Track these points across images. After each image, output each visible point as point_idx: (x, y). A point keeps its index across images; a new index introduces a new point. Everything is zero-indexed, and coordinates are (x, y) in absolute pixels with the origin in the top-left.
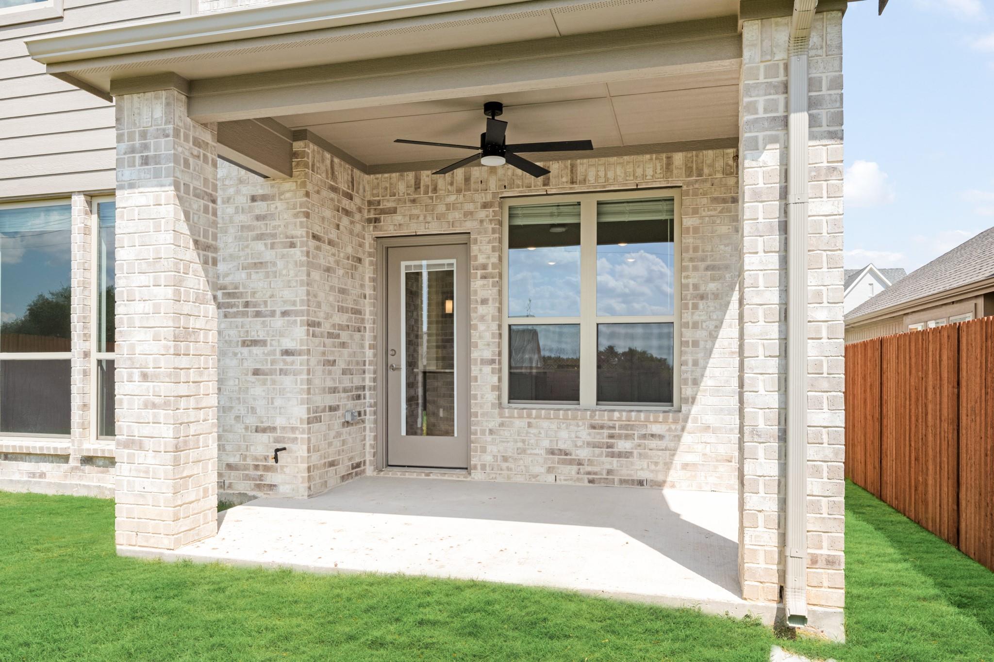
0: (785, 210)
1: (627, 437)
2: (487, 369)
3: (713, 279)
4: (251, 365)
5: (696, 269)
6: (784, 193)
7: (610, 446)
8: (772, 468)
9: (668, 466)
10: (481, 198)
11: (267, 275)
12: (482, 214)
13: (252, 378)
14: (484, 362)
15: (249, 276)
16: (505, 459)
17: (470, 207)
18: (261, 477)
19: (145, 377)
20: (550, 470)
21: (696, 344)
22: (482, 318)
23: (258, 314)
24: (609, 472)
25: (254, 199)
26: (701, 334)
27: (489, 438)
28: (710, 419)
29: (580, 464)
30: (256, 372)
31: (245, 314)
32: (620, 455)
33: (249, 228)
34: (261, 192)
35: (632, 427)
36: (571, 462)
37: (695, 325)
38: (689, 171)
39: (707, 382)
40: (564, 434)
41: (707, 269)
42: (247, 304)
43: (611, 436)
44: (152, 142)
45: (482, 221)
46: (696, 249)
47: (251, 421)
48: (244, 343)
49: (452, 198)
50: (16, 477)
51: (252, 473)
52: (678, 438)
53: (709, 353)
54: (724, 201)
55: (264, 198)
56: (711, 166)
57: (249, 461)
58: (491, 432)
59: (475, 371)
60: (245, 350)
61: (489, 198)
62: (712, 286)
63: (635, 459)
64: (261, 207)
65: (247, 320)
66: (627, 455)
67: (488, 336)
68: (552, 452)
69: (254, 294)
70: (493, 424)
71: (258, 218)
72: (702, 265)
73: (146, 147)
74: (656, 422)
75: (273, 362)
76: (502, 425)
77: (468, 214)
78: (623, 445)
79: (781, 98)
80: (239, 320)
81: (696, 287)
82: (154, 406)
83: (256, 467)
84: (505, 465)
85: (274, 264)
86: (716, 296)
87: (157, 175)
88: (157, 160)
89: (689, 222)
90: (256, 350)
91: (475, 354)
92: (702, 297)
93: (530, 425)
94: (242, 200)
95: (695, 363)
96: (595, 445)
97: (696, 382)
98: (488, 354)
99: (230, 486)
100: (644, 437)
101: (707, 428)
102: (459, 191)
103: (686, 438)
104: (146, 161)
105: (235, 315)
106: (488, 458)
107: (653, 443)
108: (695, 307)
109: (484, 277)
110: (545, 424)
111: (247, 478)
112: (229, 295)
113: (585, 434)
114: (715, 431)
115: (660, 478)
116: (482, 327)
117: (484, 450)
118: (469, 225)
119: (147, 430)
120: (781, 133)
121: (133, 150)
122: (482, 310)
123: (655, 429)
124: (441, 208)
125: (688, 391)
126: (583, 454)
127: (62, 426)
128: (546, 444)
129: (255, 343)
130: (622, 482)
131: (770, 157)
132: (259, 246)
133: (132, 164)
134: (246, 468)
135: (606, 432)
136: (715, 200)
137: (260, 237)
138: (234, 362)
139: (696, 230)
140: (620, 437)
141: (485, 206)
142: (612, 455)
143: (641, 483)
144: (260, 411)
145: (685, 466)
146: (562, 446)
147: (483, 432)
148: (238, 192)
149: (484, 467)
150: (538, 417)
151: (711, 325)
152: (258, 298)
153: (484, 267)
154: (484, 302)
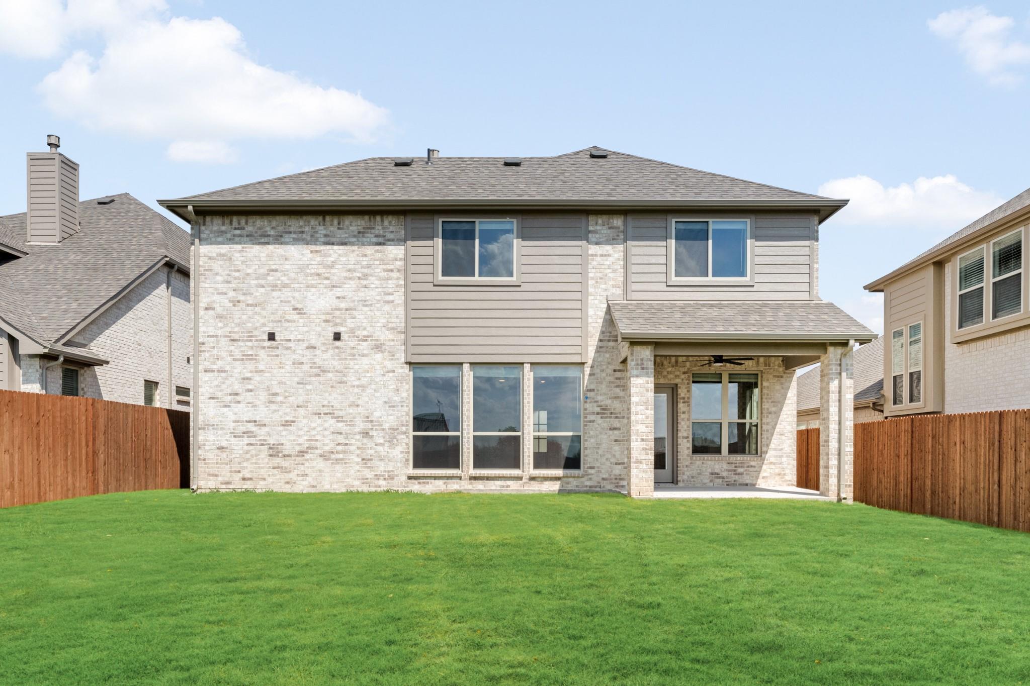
0: (840, 396)
1: (742, 467)
2: (685, 440)
3: (774, 406)
4: (613, 438)
5: (768, 402)
6: (840, 392)
7: (735, 471)
8: (836, 463)
9: (757, 478)
10: (683, 370)
11: (621, 402)
12: (683, 376)
13: (614, 443)
14: (683, 438)
15: (613, 402)
16: (693, 477)
17: (678, 373)
18: (618, 483)
19: (643, 440)
20: (711, 481)
21: (767, 431)
22: (683, 419)
23: (617, 417)
24: (735, 481)
25: (615, 371)
26: (769, 427)
27: (686, 469)
28: (773, 459)
29: (723, 478)
30: (616, 441)
31: (610, 417)
32: (739, 474)
33: (613, 382)
34: (618, 368)
35: (743, 463)
36: (720, 478)
37: (768, 424)
38: (766, 365)
39: (772, 445)
40: (717, 466)
41: (772, 402)
42: (611, 413)
43: (736, 467)
44: (645, 363)
45: (683, 379)
46: (768, 395)
47: (613, 460)
48: (610, 429)
49: (670, 369)
50: (493, 488)
51: (614, 481)
52: (761, 467)
53: (772, 434)
54: (778, 377)
55: (619, 371)
56: (774, 363)
57: (612, 476)
58: (687, 466)
59: (680, 441)
60: (611, 432)
61: (686, 370)
62: (774, 409)
63: (745, 476)
64: (618, 374)
65: (611, 420)
66: (741, 474)
67: (685, 427)
68: (712, 474)
69: (614, 409)
70: (687, 463)
71: (617, 379)
72: (770, 401)
73: (643, 364)
74: (754, 461)
75: (624, 437)
76: (691, 463)
77: (677, 376)
78: (740, 470)
79: (839, 367)
80: (608, 419)
81: (768, 409)
82: (646, 449)
83: (616, 479)
84: (692, 480)
85: (624, 397)
86: (775, 413)
87: (647, 373)
88: (647, 368)
89: (765, 384)
90: (616, 432)
91: (680, 434)
92: (770, 413)
93: (703, 463)
94: (610, 371)
95: (767, 438)
96: (729, 471)
97: (768, 445)
98: (685, 434)
99: (604, 487)
100: (748, 467)
101: (771, 463)
102: (673, 366)
103: (764, 467)
104: (643, 368)
105: (606, 417)
106: (685, 477)
107: (752, 469)
108: (767, 417)
109: (683, 402)
110: (709, 462)
111: (612, 483)
112: (603, 409)
113: (725, 466)
114: (774, 464)
115: (754, 482)
116: (683, 423)
117: (683, 474)
118: (677, 381)
119: (643, 457)
120: (839, 376)
121: (638, 365)
122: (682, 416)
123: (753, 463)
124: (665, 373)
125: (764, 449)
126: (725, 474)
127: (516, 464)
128: (710, 470)
129: (615, 429)
130: (740, 485)
131: (836, 382)
132: (617, 390)
133: (637, 369)
134: (611, 479)
135: (733, 465)
136: (775, 376)
137: (618, 386)
138: (606, 437)
139: (768, 387)
140: (739, 467)
141: (684, 373)
142: (736, 474)
143: (747, 485)
144: (618, 456)
145: (763, 478)
146: (716, 471)
147: (683, 467)
148: (607, 367)
149: (683, 481)
150: (708, 460)
151: (773, 424)
152: (617, 411)
153: (684, 398)
154: (684, 413)
